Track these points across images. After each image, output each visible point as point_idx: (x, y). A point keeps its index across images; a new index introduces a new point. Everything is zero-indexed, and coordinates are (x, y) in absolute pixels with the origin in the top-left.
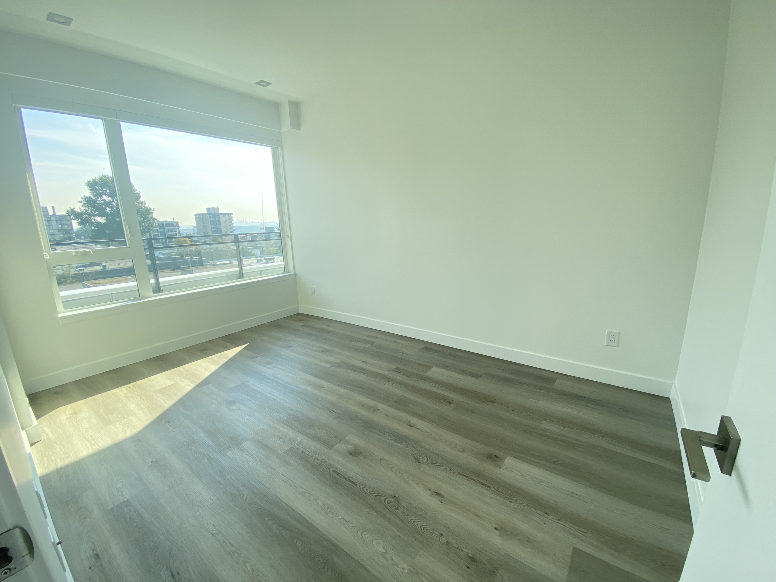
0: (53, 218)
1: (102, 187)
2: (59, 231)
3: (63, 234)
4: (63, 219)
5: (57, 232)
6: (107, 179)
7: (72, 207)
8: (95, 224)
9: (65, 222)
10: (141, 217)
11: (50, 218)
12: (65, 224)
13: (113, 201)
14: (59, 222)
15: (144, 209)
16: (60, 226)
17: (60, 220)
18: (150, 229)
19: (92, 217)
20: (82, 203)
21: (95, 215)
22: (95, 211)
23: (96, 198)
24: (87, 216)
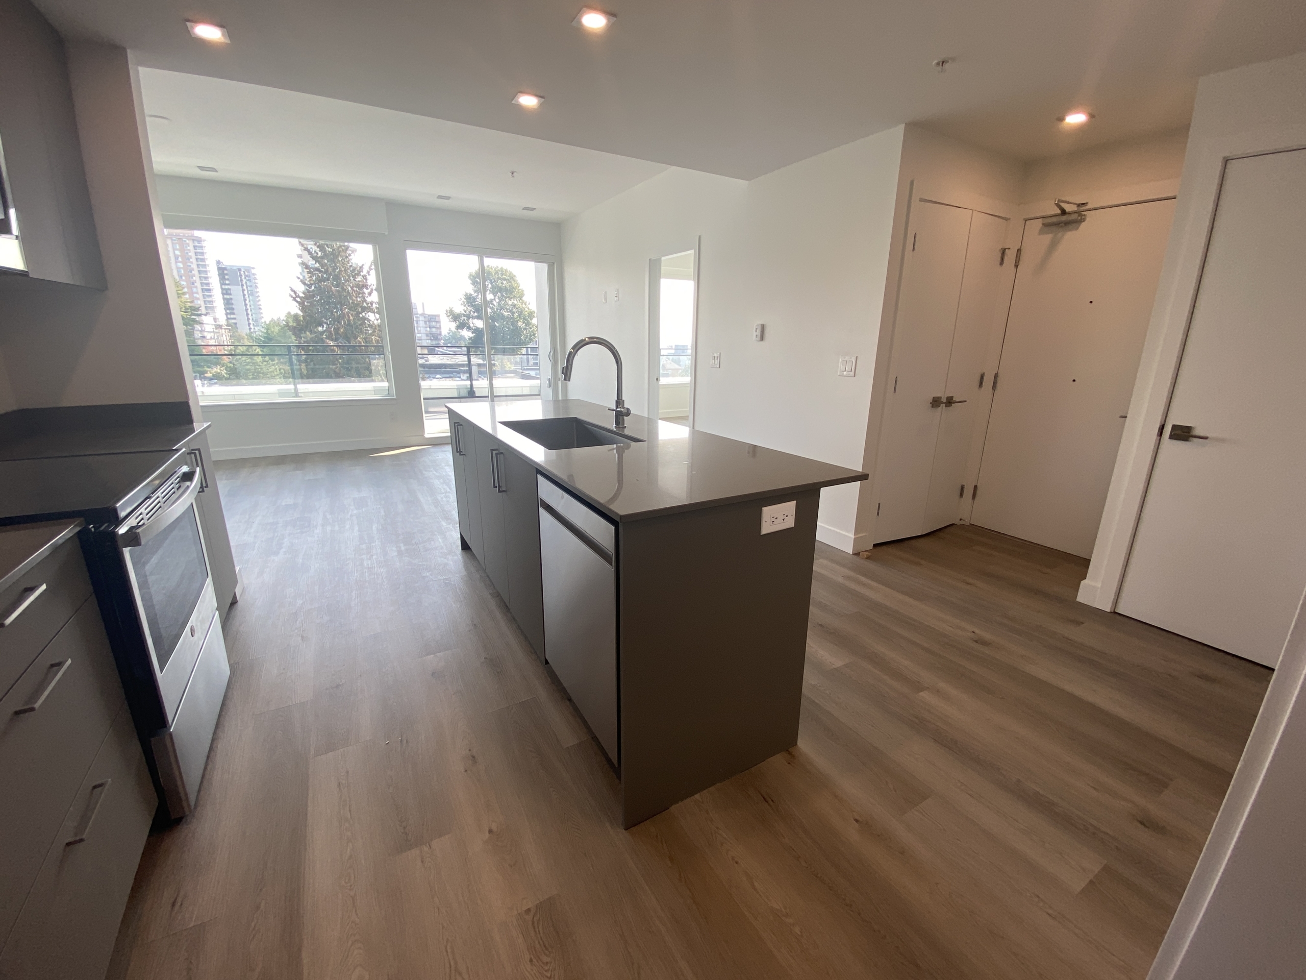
0: (421, 318)
1: (484, 279)
2: (427, 336)
3: (431, 340)
4: (432, 320)
5: (424, 337)
6: (491, 270)
7: (451, 307)
8: (472, 329)
9: (434, 324)
10: (524, 322)
12: (434, 327)
13: (495, 299)
14: (428, 323)
15: (526, 311)
16: (428, 329)
17: (429, 321)
18: (532, 339)
19: (471, 319)
20: (461, 302)
21: (473, 318)
22: (474, 312)
23: (476, 294)
24: (465, 318)
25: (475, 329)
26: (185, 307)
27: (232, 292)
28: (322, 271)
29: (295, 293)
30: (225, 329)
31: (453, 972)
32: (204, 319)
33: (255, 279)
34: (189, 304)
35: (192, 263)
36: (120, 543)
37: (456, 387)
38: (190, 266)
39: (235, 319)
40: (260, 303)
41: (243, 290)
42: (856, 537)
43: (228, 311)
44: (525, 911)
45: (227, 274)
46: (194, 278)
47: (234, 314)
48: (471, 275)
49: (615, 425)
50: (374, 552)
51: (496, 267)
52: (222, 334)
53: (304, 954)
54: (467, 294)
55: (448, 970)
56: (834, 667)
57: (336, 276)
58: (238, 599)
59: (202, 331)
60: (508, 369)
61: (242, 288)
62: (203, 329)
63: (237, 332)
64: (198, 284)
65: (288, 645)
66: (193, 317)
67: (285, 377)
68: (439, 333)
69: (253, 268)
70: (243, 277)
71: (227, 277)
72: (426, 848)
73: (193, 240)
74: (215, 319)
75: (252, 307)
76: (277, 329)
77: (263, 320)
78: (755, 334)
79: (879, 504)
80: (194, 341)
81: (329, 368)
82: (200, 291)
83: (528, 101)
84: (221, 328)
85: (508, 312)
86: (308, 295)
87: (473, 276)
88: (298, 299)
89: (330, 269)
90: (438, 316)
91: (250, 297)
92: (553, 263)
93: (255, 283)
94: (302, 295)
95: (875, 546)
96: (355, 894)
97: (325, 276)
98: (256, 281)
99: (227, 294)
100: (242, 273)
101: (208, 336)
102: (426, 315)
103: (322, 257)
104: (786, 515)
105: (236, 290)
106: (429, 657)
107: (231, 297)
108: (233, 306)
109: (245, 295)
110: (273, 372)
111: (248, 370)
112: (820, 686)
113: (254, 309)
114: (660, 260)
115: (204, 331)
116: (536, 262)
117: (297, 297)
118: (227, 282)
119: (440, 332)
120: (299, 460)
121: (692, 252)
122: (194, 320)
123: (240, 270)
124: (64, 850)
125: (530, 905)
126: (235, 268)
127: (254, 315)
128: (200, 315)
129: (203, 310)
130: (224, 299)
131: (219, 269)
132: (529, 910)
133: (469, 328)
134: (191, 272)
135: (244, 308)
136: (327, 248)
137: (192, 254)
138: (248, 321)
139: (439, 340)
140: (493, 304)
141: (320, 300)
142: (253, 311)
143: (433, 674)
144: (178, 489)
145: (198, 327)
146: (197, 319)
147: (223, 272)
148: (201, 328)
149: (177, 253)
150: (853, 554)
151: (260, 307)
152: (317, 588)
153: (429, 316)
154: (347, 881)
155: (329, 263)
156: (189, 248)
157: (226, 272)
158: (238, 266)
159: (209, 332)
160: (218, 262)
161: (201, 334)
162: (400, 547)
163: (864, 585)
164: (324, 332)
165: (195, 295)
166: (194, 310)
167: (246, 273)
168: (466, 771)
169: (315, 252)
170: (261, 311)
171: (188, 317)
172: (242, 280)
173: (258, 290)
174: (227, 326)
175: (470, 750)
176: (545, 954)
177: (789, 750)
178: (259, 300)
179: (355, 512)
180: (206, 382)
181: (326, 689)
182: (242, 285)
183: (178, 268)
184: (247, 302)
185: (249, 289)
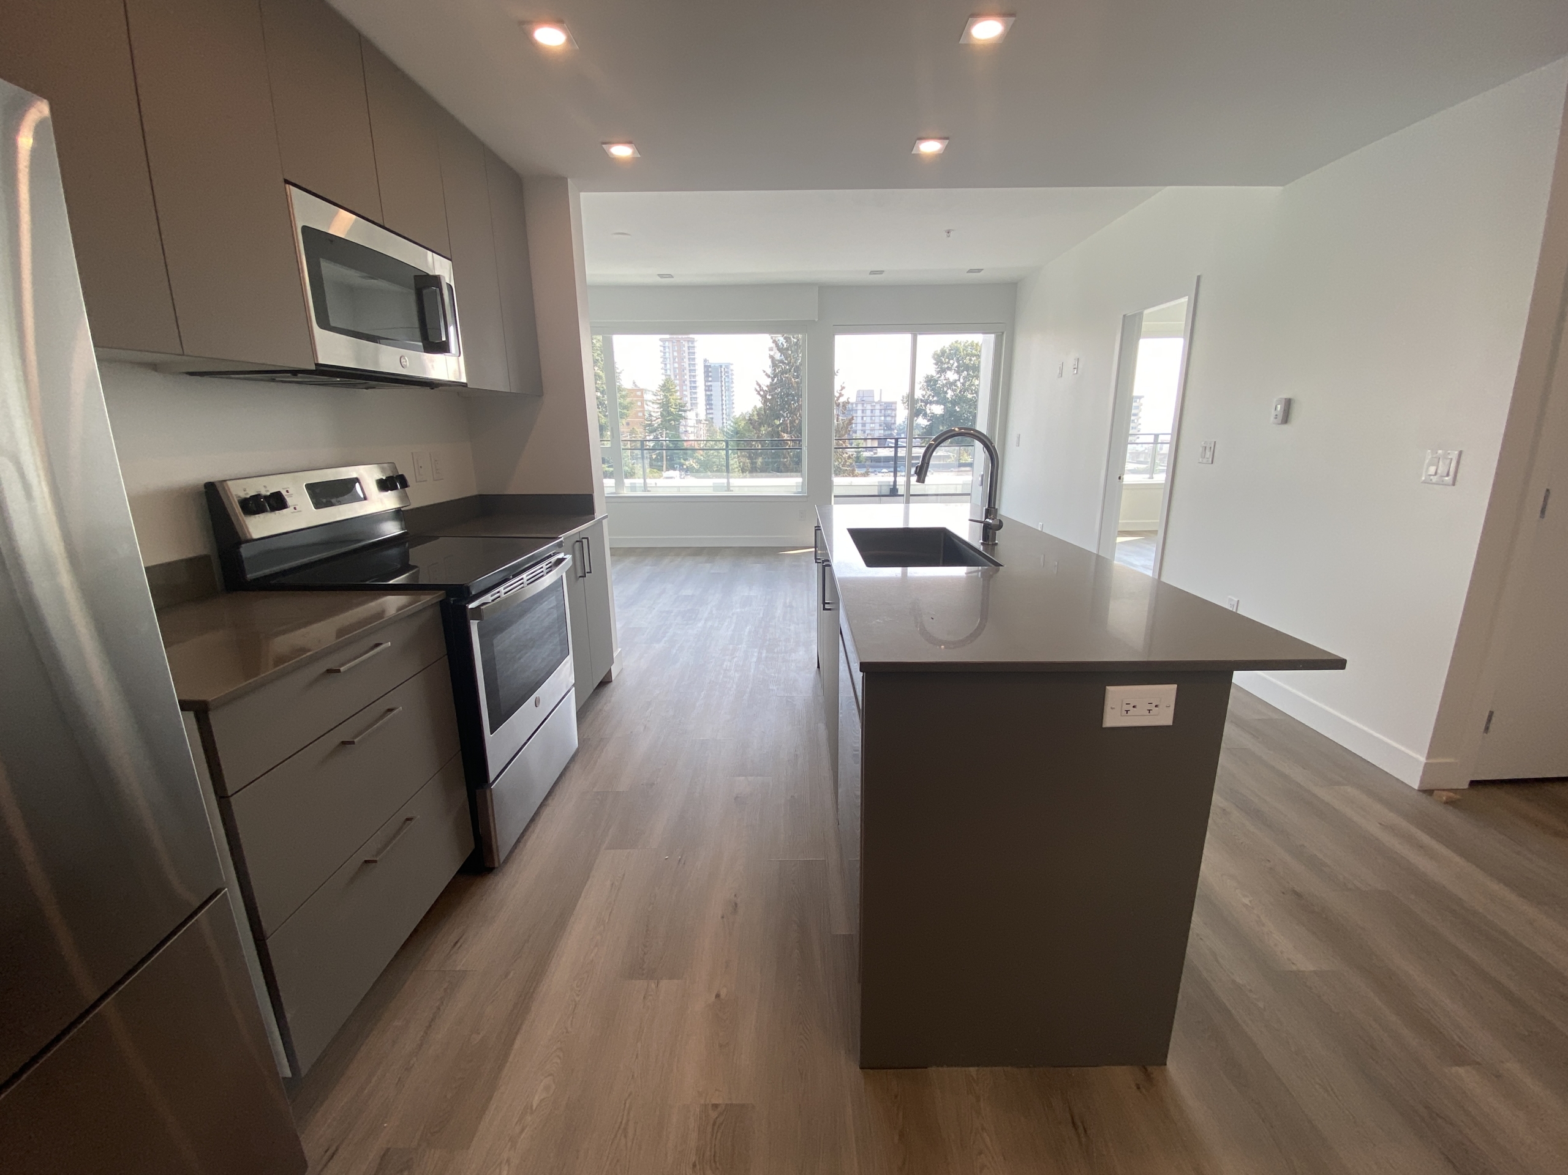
1: (950, 357)
3: (884, 430)
4: (888, 408)
5: (877, 427)
6: (959, 347)
8: (929, 416)
9: (889, 412)
11: (875, 406)
12: (889, 416)
13: (959, 380)
14: (883, 411)
16: (883, 418)
17: (885, 410)
19: (928, 405)
20: (921, 385)
21: (931, 403)
22: (933, 397)
23: (939, 375)
24: (922, 404)
25: (931, 416)
26: (675, 403)
27: (713, 388)
28: (785, 363)
29: (760, 386)
30: (703, 423)
31: (620, 1132)
32: (689, 415)
33: (732, 375)
34: (679, 401)
35: (685, 363)
36: (469, 615)
37: (877, 484)
38: (683, 365)
39: (712, 414)
40: (733, 398)
41: (722, 386)
42: (1430, 761)
43: (708, 407)
44: (713, 1105)
45: (710, 372)
46: (686, 377)
47: (712, 409)
48: (935, 354)
49: (981, 541)
50: (737, 655)
51: (965, 341)
52: (701, 429)
53: (519, 1038)
54: (928, 376)
55: (617, 1126)
56: (1294, 968)
57: (797, 367)
58: (613, 679)
59: (685, 426)
60: (964, 462)
61: (721, 383)
62: (687, 424)
63: (713, 426)
64: (687, 383)
65: (631, 732)
66: (680, 413)
67: (743, 471)
68: (893, 422)
69: (732, 364)
70: (723, 374)
71: (710, 374)
72: (653, 986)
73: (688, 341)
74: (697, 415)
75: (727, 402)
76: (743, 423)
77: (734, 414)
78: (1273, 413)
79: (1491, 714)
80: (679, 437)
81: (780, 461)
82: (688, 388)
83: (930, 147)
84: (701, 423)
85: (973, 394)
86: (772, 387)
87: (938, 355)
88: (762, 393)
89: (793, 360)
90: (895, 403)
91: (727, 392)
92: (1003, 333)
93: (732, 379)
94: (765, 388)
95: (1474, 784)
96: (579, 1001)
97: (788, 367)
98: (733, 377)
99: (709, 390)
100: (723, 369)
101: (690, 430)
102: (882, 402)
103: (787, 349)
104: (1154, 705)
105: (716, 385)
106: (740, 778)
107: (712, 393)
108: (712, 402)
109: (723, 391)
110: (734, 464)
111: (714, 463)
112: (1251, 991)
113: (728, 404)
114: (1141, 314)
115: (688, 426)
116: (984, 333)
117: (761, 390)
118: (710, 379)
119: (895, 421)
120: (711, 553)
121: (1185, 300)
122: (681, 416)
123: (721, 366)
124: (362, 865)
125: (720, 1101)
126: (717, 365)
127: (727, 410)
128: (685, 411)
129: (689, 406)
130: (706, 395)
131: (705, 366)
132: (715, 1106)
133: (925, 415)
134: (684, 371)
135: (721, 403)
136: (792, 339)
137: (686, 354)
138: (722, 415)
139: (893, 430)
140: (956, 386)
141: (781, 392)
142: (727, 406)
143: (736, 798)
144: (547, 573)
145: (683, 422)
146: (683, 415)
147: (707, 368)
148: (685, 423)
149: (675, 354)
150: (1419, 790)
151: (733, 401)
152: (676, 681)
153: (885, 403)
154: (579, 984)
155: (792, 354)
156: (684, 349)
157: (710, 369)
158: (721, 364)
159: (691, 427)
160: (705, 361)
161: (685, 428)
162: (761, 654)
163: (1421, 847)
164: (781, 424)
165: (685, 393)
166: (682, 406)
167: (726, 370)
168: (723, 917)
169: (782, 343)
170: (734, 406)
171: (676, 412)
172: (721, 377)
173: (733, 385)
174: (706, 420)
175: (735, 895)
176: (711, 1166)
177: (1149, 1069)
178: (734, 395)
179: (738, 610)
180: (683, 473)
181: (642, 784)
182: (722, 381)
183: (674, 368)
184: (724, 397)
185: (727, 384)
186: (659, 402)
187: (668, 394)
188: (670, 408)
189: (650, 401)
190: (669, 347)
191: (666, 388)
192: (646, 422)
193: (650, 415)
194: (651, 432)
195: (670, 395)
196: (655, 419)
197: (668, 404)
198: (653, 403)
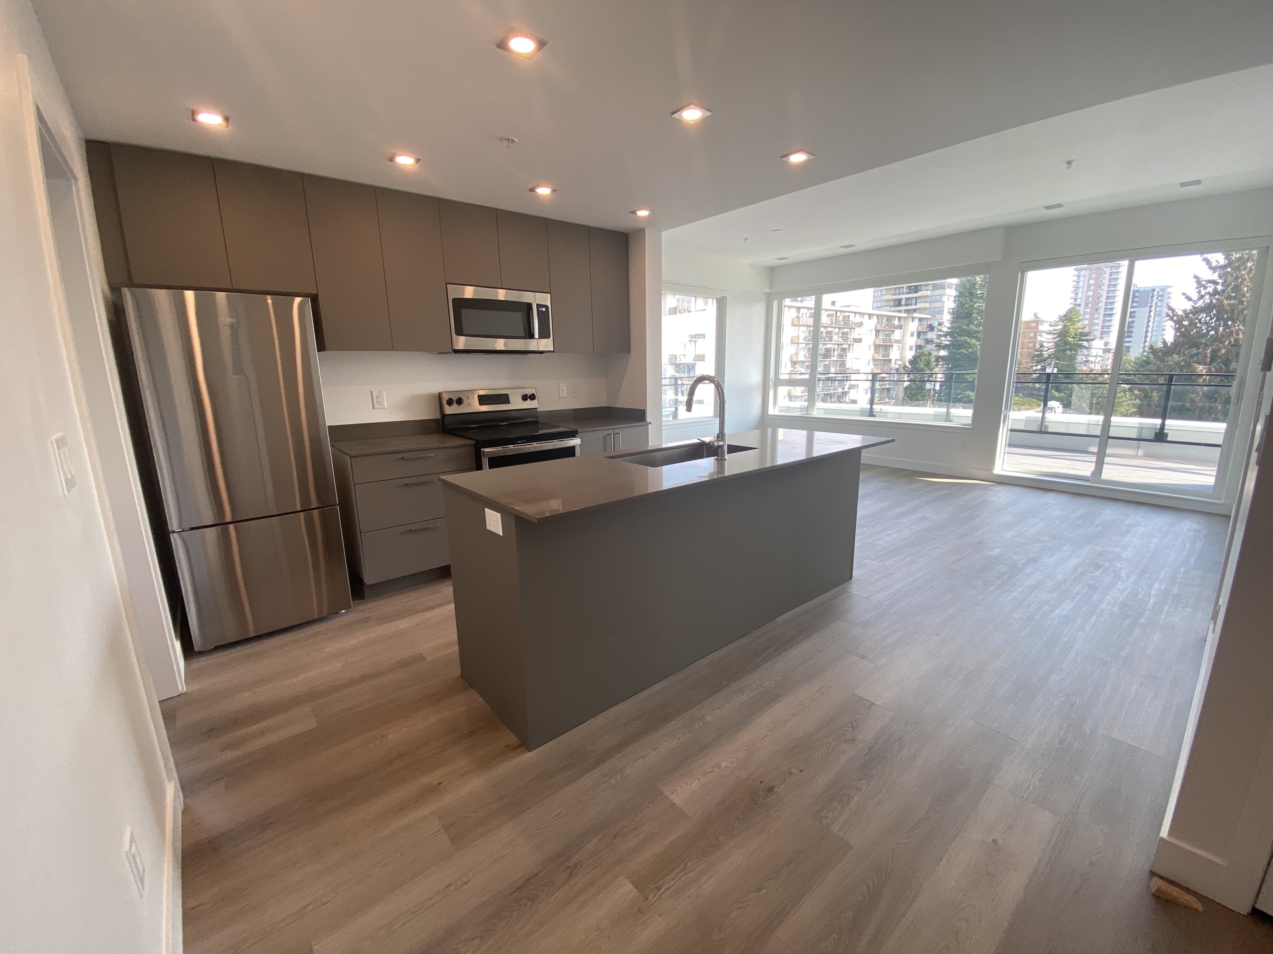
26: (1077, 333)
27: (1136, 315)
30: (1112, 353)
32: (1093, 344)
34: (1081, 330)
35: (1103, 290)
38: (1100, 293)
39: (1130, 342)
41: (1150, 311)
45: (1137, 297)
46: (1099, 305)
47: (1130, 337)
52: (1108, 359)
59: (1087, 356)
61: (1150, 309)
62: (1090, 353)
63: (1127, 355)
64: (1102, 310)
66: (1082, 342)
70: (1154, 298)
71: (1136, 299)
74: (1104, 344)
80: (1073, 367)
82: (1102, 316)
84: (1108, 352)
91: (1156, 318)
98: (1169, 300)
99: (1130, 317)
100: (1155, 293)
101: (1090, 359)
105: (1142, 312)
107: (1134, 319)
108: (1133, 329)
109: (1150, 316)
113: (1156, 331)
115: (1090, 355)
118: (1135, 305)
122: (1081, 346)
123: (1154, 290)
126: (1148, 289)
127: (1153, 337)
128: (1088, 340)
129: (1095, 335)
134: (1099, 299)
135: (1145, 330)
136: (1234, 256)
137: (1106, 281)
138: (1145, 343)
142: (1154, 333)
145: (1084, 351)
146: (1086, 344)
148: (1088, 352)
149: (1092, 283)
151: (1165, 328)
156: (1103, 277)
157: (1137, 294)
158: (1151, 287)
159: (1092, 356)
161: (1085, 358)
165: (1094, 321)
166: (1084, 336)
167: (1160, 292)
171: (1075, 342)
172: (1152, 301)
182: (1151, 306)
183: (1087, 297)
184: (1151, 324)
185: (1158, 309)
186: (1056, 332)
187: (1069, 324)
188: (1068, 338)
189: (1045, 332)
190: (1085, 276)
191: (1069, 317)
192: (1036, 353)
193: (1042, 346)
194: (1038, 362)
195: (1071, 325)
196: (1046, 349)
197: (1067, 333)
198: (1048, 333)
